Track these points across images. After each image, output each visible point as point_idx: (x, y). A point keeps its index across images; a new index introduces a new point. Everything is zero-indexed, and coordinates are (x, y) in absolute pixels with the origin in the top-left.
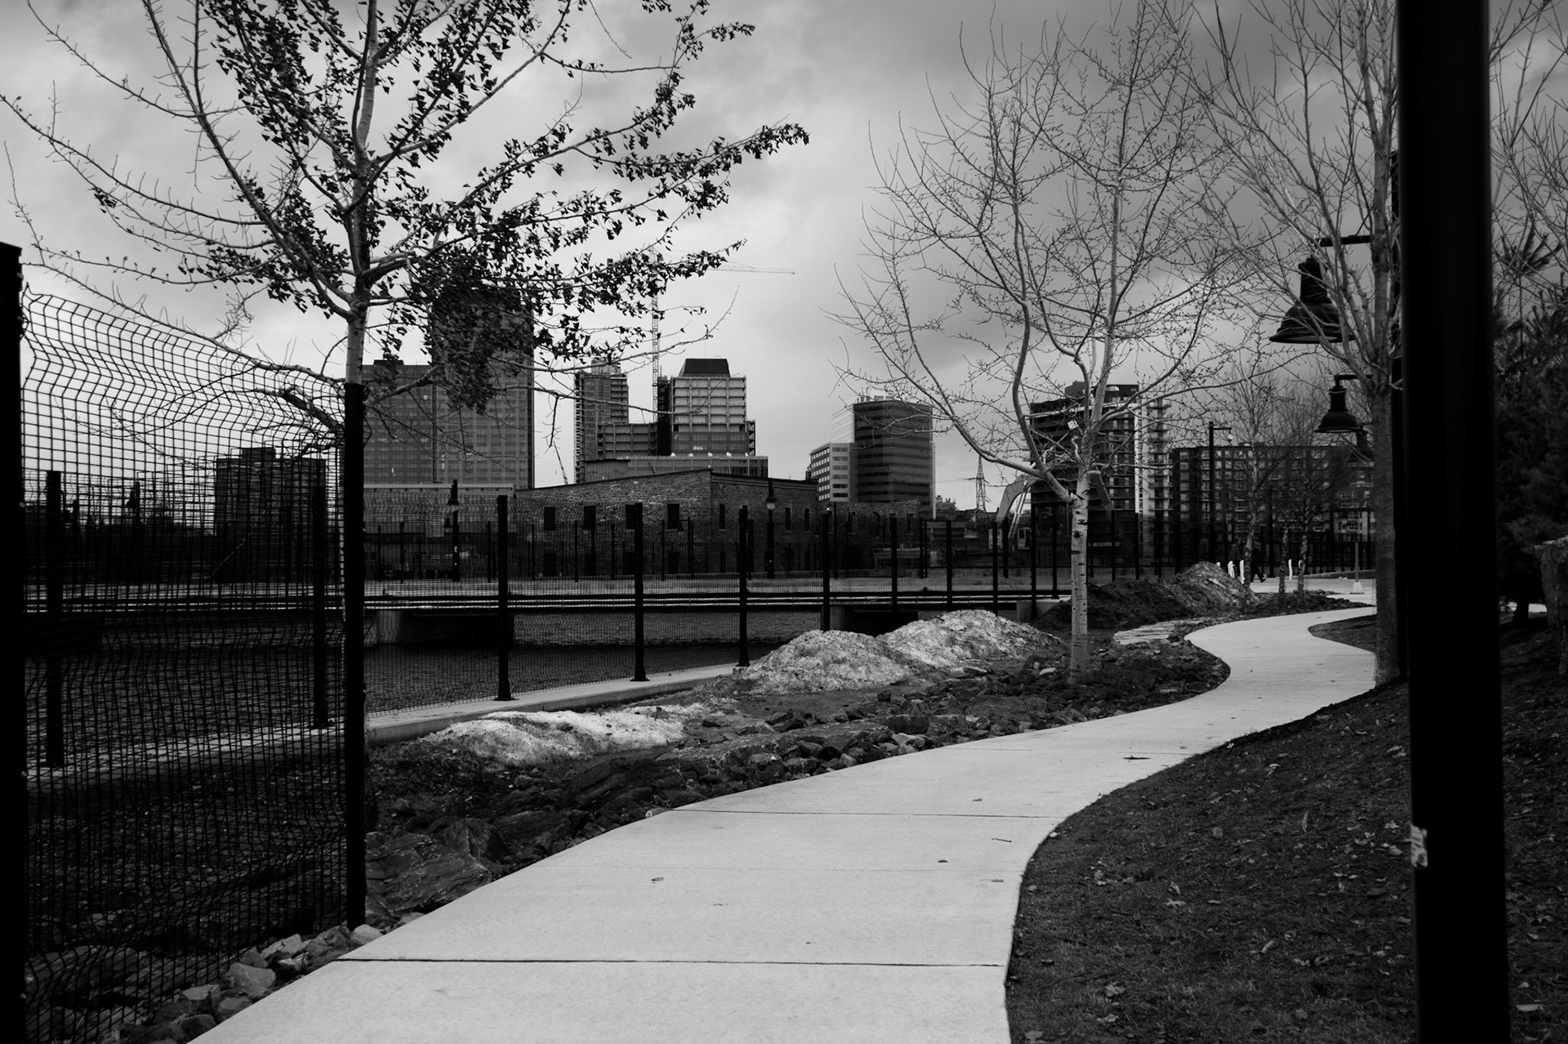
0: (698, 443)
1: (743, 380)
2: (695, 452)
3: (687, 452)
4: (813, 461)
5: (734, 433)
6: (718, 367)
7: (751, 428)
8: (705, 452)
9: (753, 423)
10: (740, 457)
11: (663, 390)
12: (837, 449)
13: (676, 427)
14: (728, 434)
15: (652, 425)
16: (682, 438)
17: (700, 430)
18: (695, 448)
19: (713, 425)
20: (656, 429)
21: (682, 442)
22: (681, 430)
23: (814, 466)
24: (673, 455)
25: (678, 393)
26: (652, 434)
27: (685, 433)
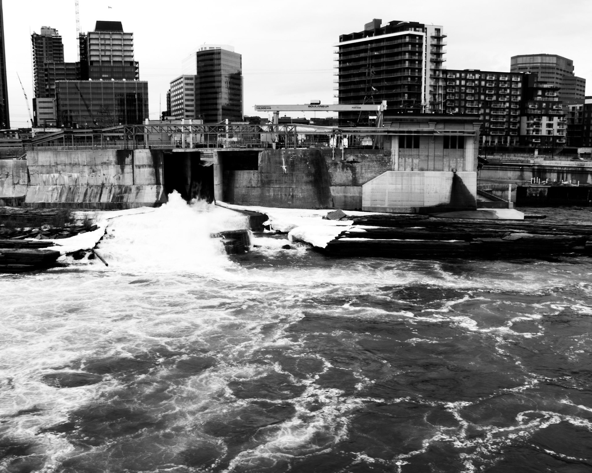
0: (105, 73)
1: (131, 34)
2: (104, 78)
3: (99, 78)
4: (172, 87)
5: (127, 67)
6: (116, 27)
7: (137, 66)
8: (109, 78)
9: (137, 63)
10: (131, 81)
11: (83, 41)
12: (187, 79)
13: (92, 62)
14: (123, 67)
15: (77, 63)
16: (96, 70)
17: (106, 65)
18: (103, 76)
19: (114, 62)
20: (79, 66)
21: (96, 72)
22: (95, 64)
23: (173, 89)
24: (90, 79)
25: (92, 42)
26: (78, 69)
27: (97, 67)
